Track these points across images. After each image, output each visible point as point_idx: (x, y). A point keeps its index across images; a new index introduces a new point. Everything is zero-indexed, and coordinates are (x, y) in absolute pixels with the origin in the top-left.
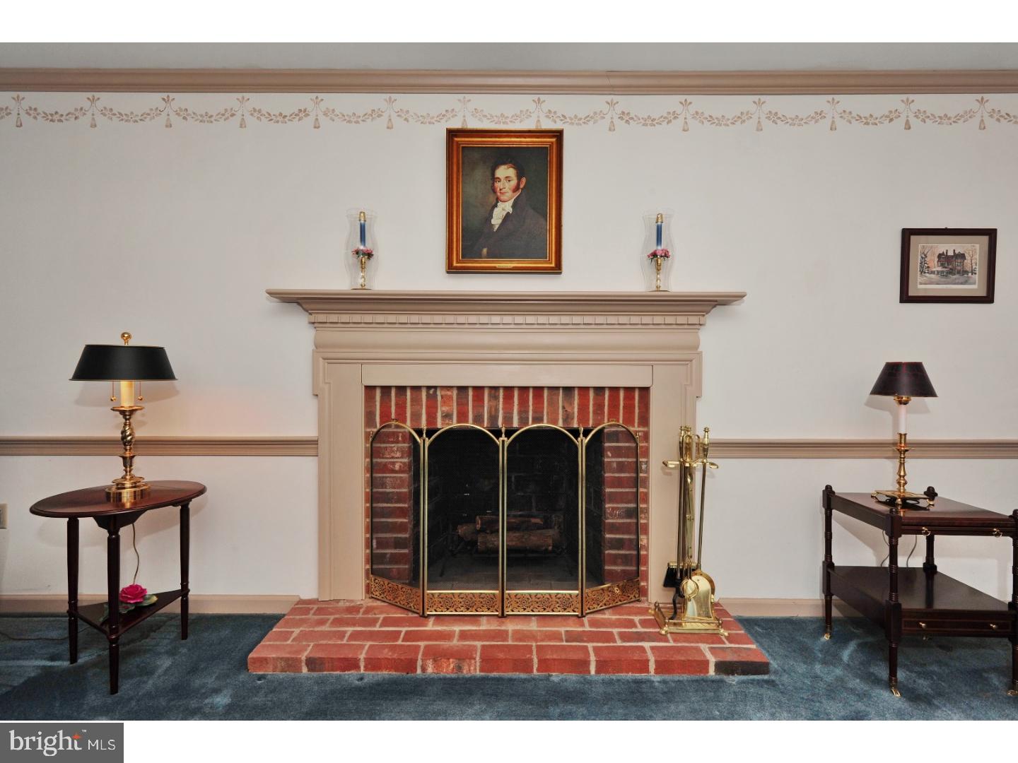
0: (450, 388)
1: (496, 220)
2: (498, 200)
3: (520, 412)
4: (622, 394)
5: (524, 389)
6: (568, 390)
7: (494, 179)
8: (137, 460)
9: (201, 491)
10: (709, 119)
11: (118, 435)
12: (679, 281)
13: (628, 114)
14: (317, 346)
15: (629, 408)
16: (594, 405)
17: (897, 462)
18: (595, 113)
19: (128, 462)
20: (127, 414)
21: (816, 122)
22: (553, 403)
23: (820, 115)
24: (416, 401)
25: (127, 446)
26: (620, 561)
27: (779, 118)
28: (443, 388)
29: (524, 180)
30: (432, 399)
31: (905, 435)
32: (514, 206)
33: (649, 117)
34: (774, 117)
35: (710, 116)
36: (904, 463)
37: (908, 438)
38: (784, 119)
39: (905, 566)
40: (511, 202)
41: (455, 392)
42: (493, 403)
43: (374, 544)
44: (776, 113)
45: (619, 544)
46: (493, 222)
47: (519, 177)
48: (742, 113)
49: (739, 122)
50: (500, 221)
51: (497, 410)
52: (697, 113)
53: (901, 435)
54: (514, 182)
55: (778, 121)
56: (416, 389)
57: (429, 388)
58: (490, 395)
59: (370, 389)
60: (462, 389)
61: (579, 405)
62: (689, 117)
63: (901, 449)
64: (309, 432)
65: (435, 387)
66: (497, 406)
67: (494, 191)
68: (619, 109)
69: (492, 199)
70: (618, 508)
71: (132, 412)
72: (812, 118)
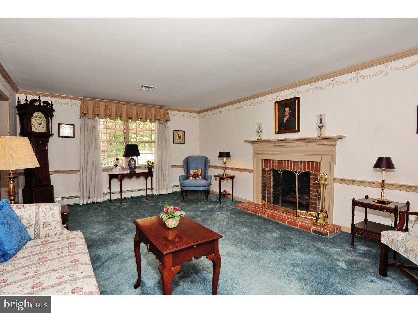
0: (276, 160)
1: (285, 121)
2: (285, 116)
3: (290, 167)
4: (314, 163)
5: (291, 161)
6: (301, 162)
7: (285, 111)
8: (226, 170)
9: (235, 176)
10: (341, 83)
11: (223, 166)
12: (327, 133)
13: (317, 87)
14: (254, 150)
15: (316, 167)
16: (307, 166)
17: (381, 189)
18: (308, 89)
19: (225, 171)
20: (225, 163)
21: (379, 74)
22: (297, 165)
23: (381, 71)
24: (270, 163)
25: (225, 168)
26: (313, 208)
27: (365, 76)
28: (275, 160)
29: (291, 110)
30: (273, 162)
31: (384, 181)
32: (289, 117)
33: (323, 87)
34: (363, 77)
35: (341, 82)
36: (383, 190)
37: (385, 182)
38: (367, 76)
39: (391, 226)
40: (288, 116)
41: (277, 161)
42: (285, 164)
43: (263, 193)
44: (364, 75)
45: (313, 203)
46: (284, 121)
47: (290, 110)
48: (351, 78)
49: (350, 81)
50: (286, 121)
51: (285, 166)
52: (337, 82)
53: (382, 181)
54: (289, 111)
55: (365, 78)
56: (270, 160)
57: (272, 160)
58: (284, 162)
59: (262, 160)
60: (278, 161)
61: (304, 166)
62: (334, 84)
63: (383, 185)
64: (252, 168)
65: (274, 160)
66: (285, 165)
67: (285, 114)
68: (314, 86)
69: (284, 116)
70: (313, 194)
71: (225, 162)
72: (378, 73)
